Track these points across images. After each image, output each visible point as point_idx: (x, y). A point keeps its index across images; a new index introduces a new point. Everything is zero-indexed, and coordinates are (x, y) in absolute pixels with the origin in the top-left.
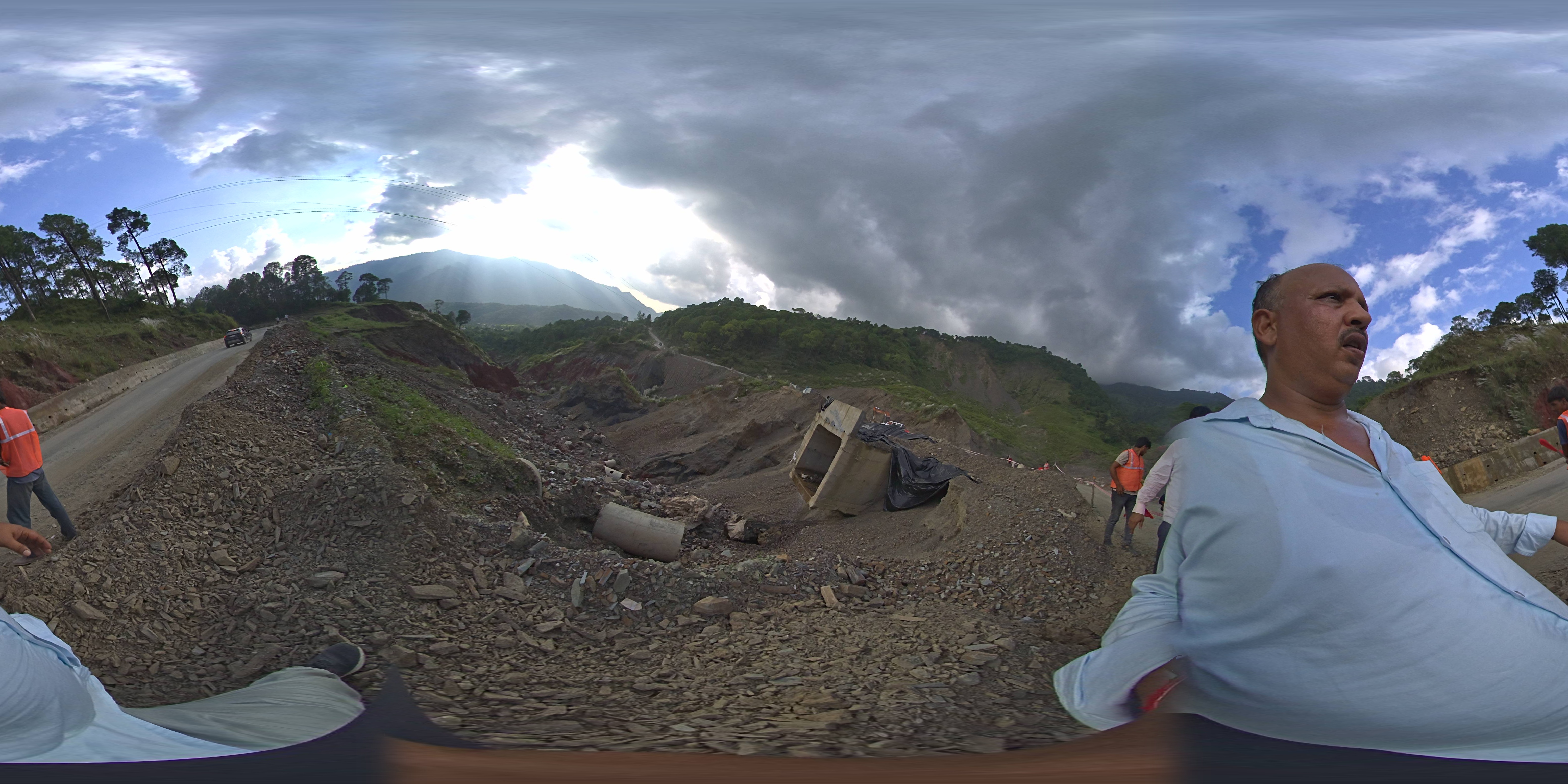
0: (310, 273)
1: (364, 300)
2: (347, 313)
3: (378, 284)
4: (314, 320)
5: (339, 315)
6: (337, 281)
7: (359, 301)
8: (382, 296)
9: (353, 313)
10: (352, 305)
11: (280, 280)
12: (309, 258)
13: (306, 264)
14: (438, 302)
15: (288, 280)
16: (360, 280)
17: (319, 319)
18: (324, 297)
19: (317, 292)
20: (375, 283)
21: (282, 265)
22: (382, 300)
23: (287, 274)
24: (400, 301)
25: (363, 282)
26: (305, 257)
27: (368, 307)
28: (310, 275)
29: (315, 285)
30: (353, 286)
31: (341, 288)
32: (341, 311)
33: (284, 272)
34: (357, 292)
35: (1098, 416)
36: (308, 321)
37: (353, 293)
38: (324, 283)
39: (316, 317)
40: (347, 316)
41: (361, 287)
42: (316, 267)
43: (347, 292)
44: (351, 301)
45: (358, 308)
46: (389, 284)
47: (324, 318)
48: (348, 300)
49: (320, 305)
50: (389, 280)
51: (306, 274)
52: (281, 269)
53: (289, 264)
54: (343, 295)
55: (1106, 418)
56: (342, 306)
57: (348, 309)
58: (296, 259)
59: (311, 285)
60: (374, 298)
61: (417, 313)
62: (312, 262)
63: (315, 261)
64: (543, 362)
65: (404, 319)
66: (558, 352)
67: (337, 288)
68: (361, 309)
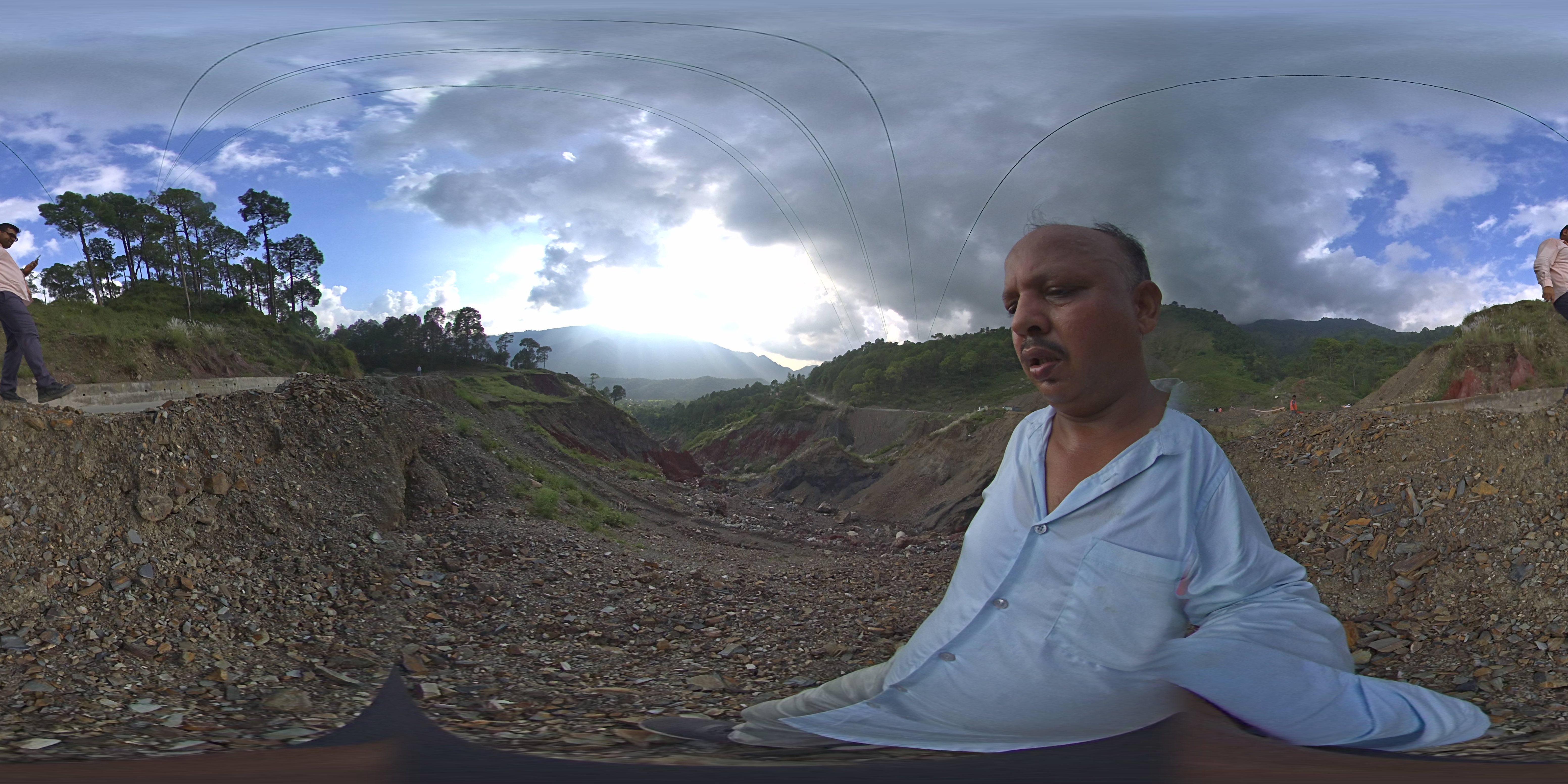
0: (473, 327)
1: (522, 367)
2: (503, 378)
3: (538, 351)
4: (466, 381)
5: (495, 380)
6: (497, 342)
7: (516, 367)
8: (540, 365)
9: (511, 379)
10: (509, 370)
11: (440, 329)
12: (475, 311)
13: (470, 317)
14: (594, 376)
15: (448, 331)
16: (521, 345)
17: (472, 379)
18: (481, 357)
19: (476, 350)
20: (535, 349)
21: (446, 311)
22: (540, 369)
23: (449, 324)
24: (557, 372)
25: (523, 347)
26: (469, 310)
27: (527, 375)
28: (472, 331)
29: (475, 341)
30: (514, 349)
31: (500, 350)
32: (496, 375)
33: (446, 320)
34: (515, 357)
36: (458, 381)
37: (512, 358)
38: (484, 341)
39: (469, 377)
40: (503, 381)
41: (521, 352)
42: (479, 323)
43: (506, 355)
44: (509, 366)
45: (516, 374)
46: (548, 353)
47: (478, 380)
48: (506, 364)
49: (476, 365)
50: (547, 349)
51: (468, 329)
52: (444, 317)
53: (453, 313)
54: (501, 357)
56: (498, 369)
57: (505, 374)
58: (462, 311)
59: (470, 340)
60: (532, 366)
61: (574, 387)
62: (476, 316)
63: (479, 317)
64: (717, 440)
65: (564, 393)
66: (729, 427)
67: (496, 350)
68: (519, 377)
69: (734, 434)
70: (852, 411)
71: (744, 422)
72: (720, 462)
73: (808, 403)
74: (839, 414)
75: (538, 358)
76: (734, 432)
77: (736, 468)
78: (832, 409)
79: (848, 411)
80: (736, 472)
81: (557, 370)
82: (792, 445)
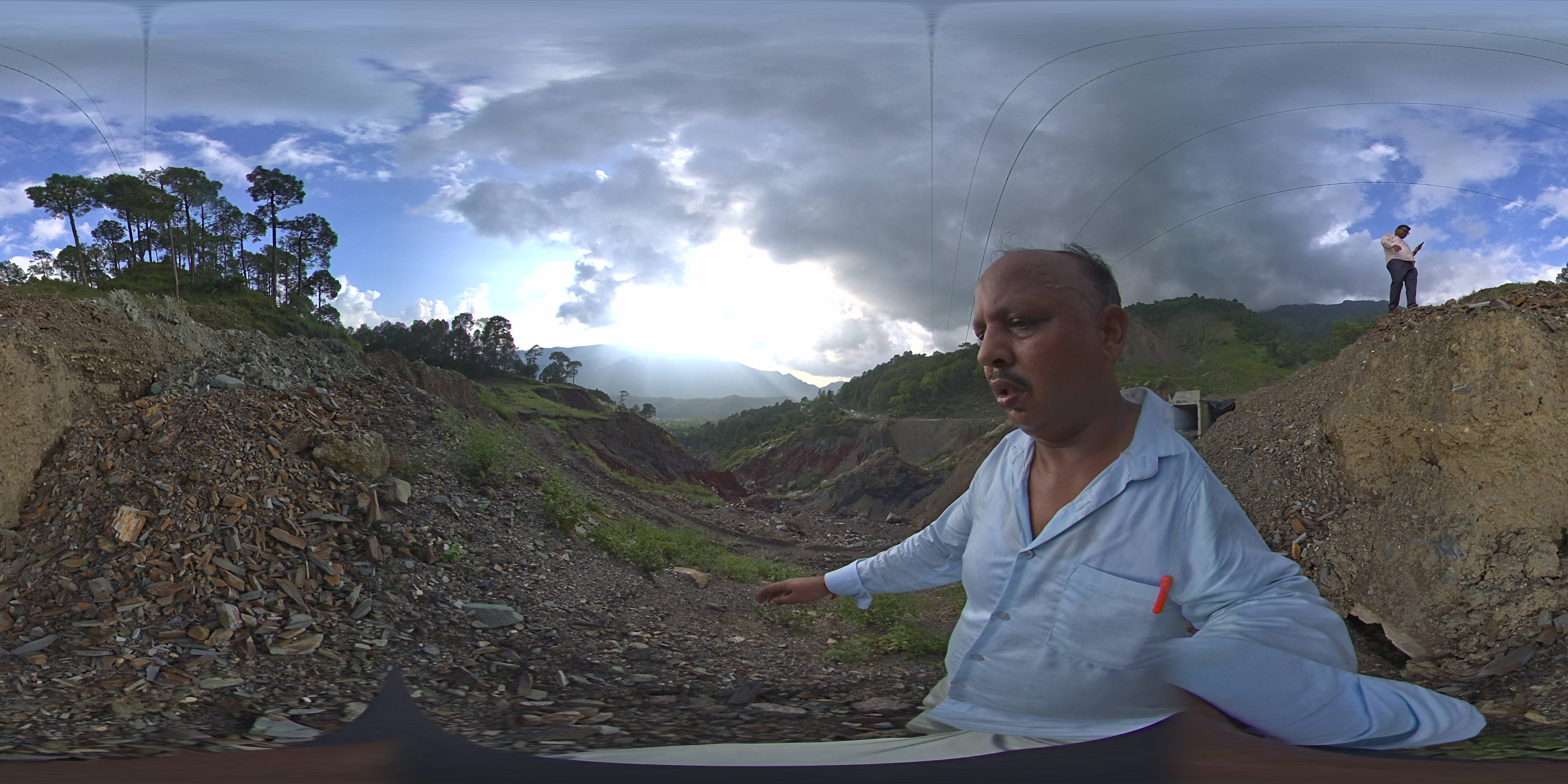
0: (503, 336)
1: (551, 380)
2: (533, 390)
3: (568, 366)
5: (524, 391)
6: (526, 355)
7: (545, 380)
8: (570, 380)
9: (540, 392)
10: (537, 383)
11: (468, 337)
12: (505, 320)
13: (500, 326)
14: (622, 395)
15: (477, 339)
16: (551, 357)
17: (500, 390)
18: (510, 368)
19: (505, 360)
20: (565, 363)
21: (475, 319)
22: (570, 384)
23: (478, 331)
25: (553, 362)
26: (500, 319)
27: (556, 388)
28: (502, 340)
29: (505, 351)
30: (543, 363)
31: (530, 363)
32: (526, 387)
33: (475, 327)
34: (545, 371)
35: (1268, 345)
37: (541, 371)
38: (513, 353)
39: (497, 387)
40: (532, 393)
41: (551, 366)
42: (509, 332)
43: (536, 368)
44: (538, 379)
45: (544, 387)
46: (579, 368)
47: (506, 390)
48: (535, 377)
49: (504, 376)
50: (578, 363)
51: (497, 337)
52: (472, 324)
53: (482, 320)
54: (531, 370)
55: (1275, 345)
56: (526, 382)
57: (534, 387)
58: (492, 318)
59: (500, 350)
60: (562, 380)
61: (604, 403)
62: (506, 325)
63: (509, 326)
64: (756, 458)
65: (596, 408)
66: (767, 445)
67: (525, 362)
68: (549, 390)
69: (773, 452)
70: (894, 423)
71: (783, 439)
72: (760, 480)
73: (845, 418)
74: (880, 426)
75: (567, 373)
76: (772, 449)
77: (779, 486)
78: (873, 422)
79: (889, 424)
80: (780, 491)
81: (586, 387)
82: (835, 460)
